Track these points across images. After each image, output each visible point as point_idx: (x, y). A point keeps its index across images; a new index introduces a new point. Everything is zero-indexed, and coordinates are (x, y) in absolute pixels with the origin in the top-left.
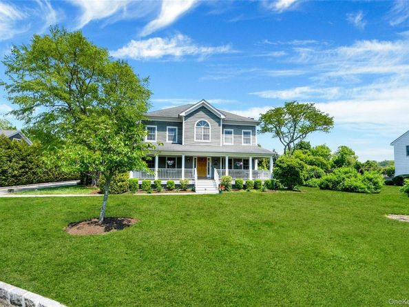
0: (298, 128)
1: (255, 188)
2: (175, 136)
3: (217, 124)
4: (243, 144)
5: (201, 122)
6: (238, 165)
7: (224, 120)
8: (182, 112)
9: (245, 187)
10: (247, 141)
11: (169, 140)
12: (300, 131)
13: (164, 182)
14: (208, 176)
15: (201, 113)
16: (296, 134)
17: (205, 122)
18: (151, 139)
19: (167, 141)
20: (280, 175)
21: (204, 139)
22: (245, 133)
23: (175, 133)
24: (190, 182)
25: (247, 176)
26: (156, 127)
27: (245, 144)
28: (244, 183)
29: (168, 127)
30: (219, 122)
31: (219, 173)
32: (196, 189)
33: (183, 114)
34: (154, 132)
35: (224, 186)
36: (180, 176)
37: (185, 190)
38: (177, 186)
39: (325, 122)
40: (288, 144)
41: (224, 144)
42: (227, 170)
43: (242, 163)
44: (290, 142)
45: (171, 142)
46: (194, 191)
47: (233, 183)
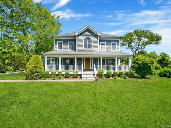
0: (141, 43)
1: (119, 76)
2: (73, 47)
3: (96, 39)
4: (111, 51)
5: (87, 38)
6: (108, 62)
7: (100, 37)
8: (76, 32)
9: (113, 76)
10: (114, 49)
11: (70, 49)
12: (142, 45)
13: (64, 73)
14: (91, 69)
15: (87, 33)
16: (139, 46)
17: (89, 38)
18: (60, 49)
19: (69, 50)
20: (137, 68)
21: (89, 48)
22: (113, 44)
23: (73, 45)
24: (79, 73)
25: (114, 68)
26: (63, 42)
27: (113, 51)
28: (112, 73)
29: (69, 42)
30: (97, 38)
31: (96, 67)
32: (83, 77)
33: (76, 34)
34: (62, 45)
35: (100, 75)
36: (74, 69)
37: (76, 77)
38: (71, 75)
39: (157, 39)
40: (135, 52)
41: (101, 50)
42: (102, 65)
43: (111, 61)
44: (136, 50)
45: (71, 50)
46: (81, 78)
47: (105, 73)
